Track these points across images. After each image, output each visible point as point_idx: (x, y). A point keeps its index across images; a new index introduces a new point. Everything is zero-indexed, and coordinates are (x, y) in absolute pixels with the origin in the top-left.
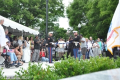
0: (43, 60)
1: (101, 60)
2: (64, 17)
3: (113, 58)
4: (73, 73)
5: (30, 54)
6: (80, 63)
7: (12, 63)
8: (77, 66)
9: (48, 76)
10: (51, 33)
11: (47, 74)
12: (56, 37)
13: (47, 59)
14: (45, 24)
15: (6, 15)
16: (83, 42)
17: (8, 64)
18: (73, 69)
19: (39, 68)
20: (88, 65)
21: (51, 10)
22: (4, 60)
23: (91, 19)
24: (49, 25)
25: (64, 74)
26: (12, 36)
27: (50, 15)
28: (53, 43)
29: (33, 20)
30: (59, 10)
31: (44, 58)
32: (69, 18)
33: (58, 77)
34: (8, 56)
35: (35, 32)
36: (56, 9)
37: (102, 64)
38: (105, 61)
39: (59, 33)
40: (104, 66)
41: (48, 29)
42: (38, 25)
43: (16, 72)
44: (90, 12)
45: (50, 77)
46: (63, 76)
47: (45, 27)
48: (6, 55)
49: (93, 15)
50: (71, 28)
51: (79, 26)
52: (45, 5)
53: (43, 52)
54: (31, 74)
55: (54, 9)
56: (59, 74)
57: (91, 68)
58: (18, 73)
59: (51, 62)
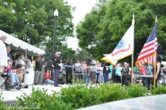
0: (47, 83)
1: (112, 87)
2: (73, 36)
3: (124, 85)
4: (81, 101)
5: (34, 76)
6: (90, 90)
7: (13, 84)
8: (85, 93)
9: (53, 104)
10: (58, 54)
11: (52, 101)
12: (64, 58)
13: (53, 82)
14: (52, 43)
15: (8, 31)
16: (94, 65)
17: (8, 86)
18: (81, 97)
19: (44, 95)
20: (98, 92)
21: (59, 29)
22: (4, 81)
23: (102, 40)
24: (56, 44)
25: (72, 101)
26: (15, 54)
27: (57, 34)
28: (60, 65)
29: (39, 38)
30: (68, 28)
31: (49, 81)
32: (78, 37)
33: (65, 104)
34: (9, 77)
35: (40, 51)
36: (65, 28)
37: (113, 92)
38: (116, 88)
39: (67, 54)
40: (115, 94)
41: (55, 48)
42: (44, 44)
43: (17, 98)
44: (101, 33)
45: (55, 104)
46: (70, 104)
47: (52, 47)
48: (7, 76)
49: (105, 36)
50: (80, 49)
51: (89, 47)
52: (53, 23)
53: (48, 73)
54: (35, 101)
55: (63, 28)
56: (66, 102)
57: (101, 96)
58: (20, 99)
59: (56, 86)
